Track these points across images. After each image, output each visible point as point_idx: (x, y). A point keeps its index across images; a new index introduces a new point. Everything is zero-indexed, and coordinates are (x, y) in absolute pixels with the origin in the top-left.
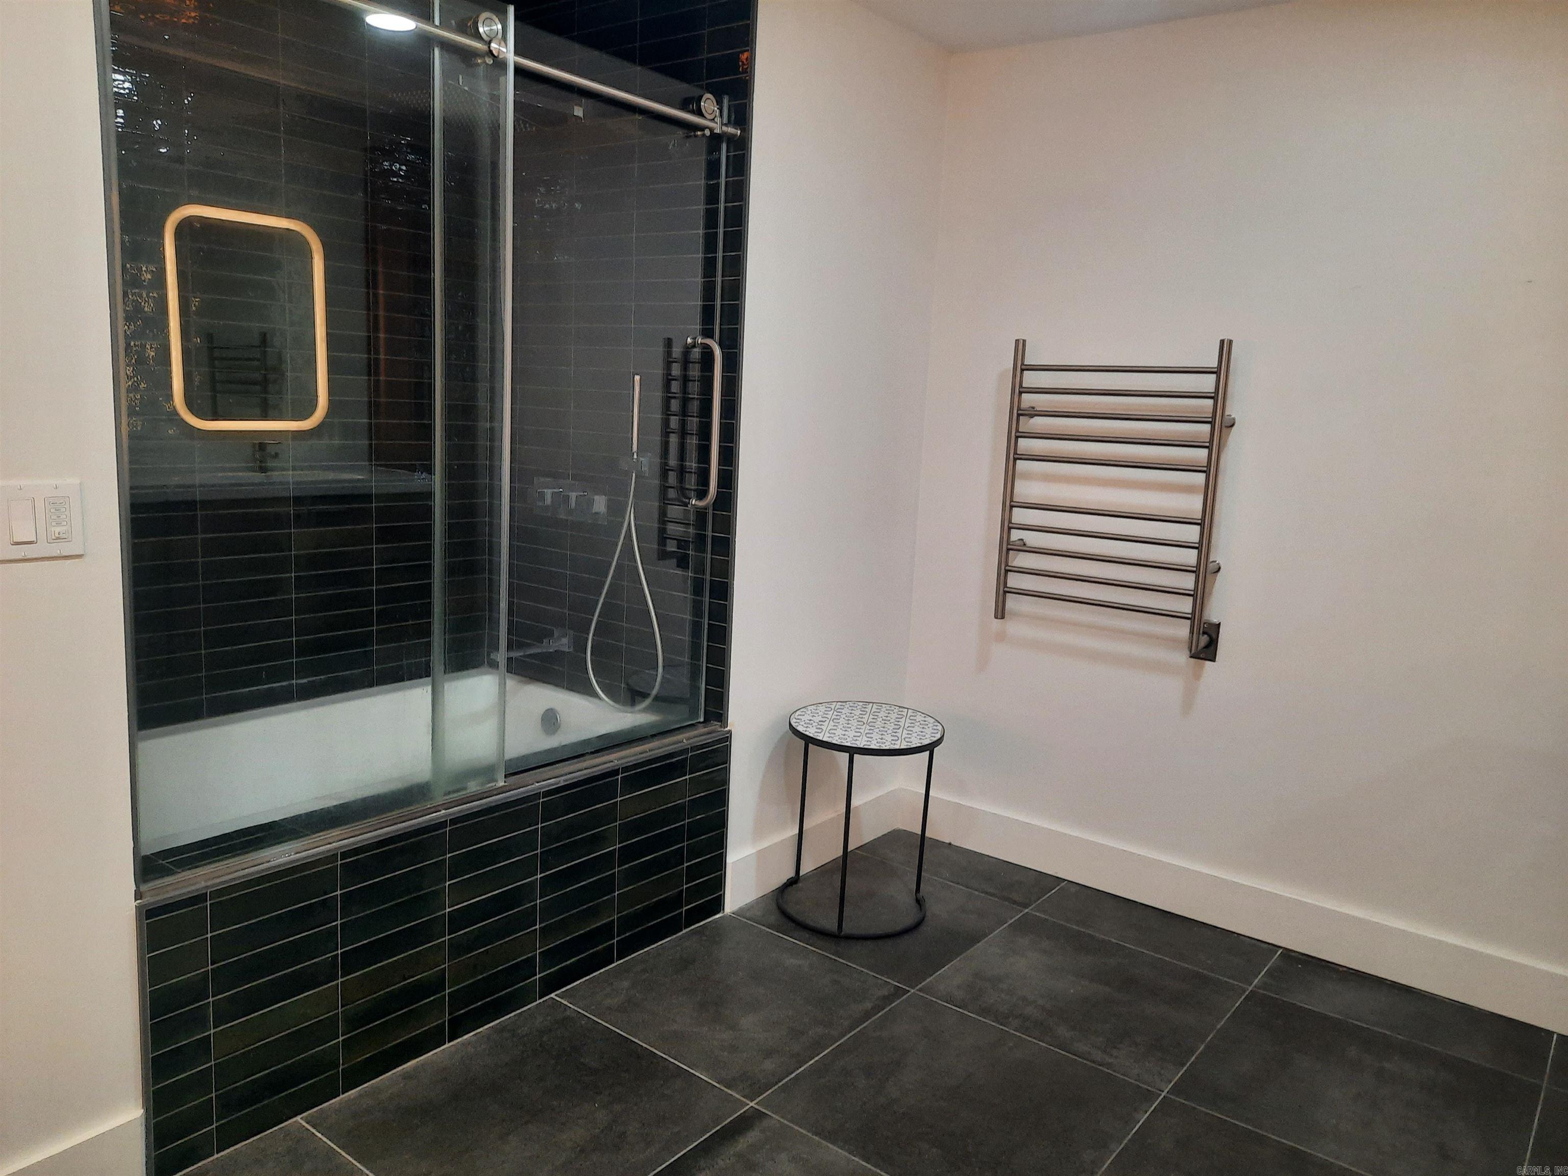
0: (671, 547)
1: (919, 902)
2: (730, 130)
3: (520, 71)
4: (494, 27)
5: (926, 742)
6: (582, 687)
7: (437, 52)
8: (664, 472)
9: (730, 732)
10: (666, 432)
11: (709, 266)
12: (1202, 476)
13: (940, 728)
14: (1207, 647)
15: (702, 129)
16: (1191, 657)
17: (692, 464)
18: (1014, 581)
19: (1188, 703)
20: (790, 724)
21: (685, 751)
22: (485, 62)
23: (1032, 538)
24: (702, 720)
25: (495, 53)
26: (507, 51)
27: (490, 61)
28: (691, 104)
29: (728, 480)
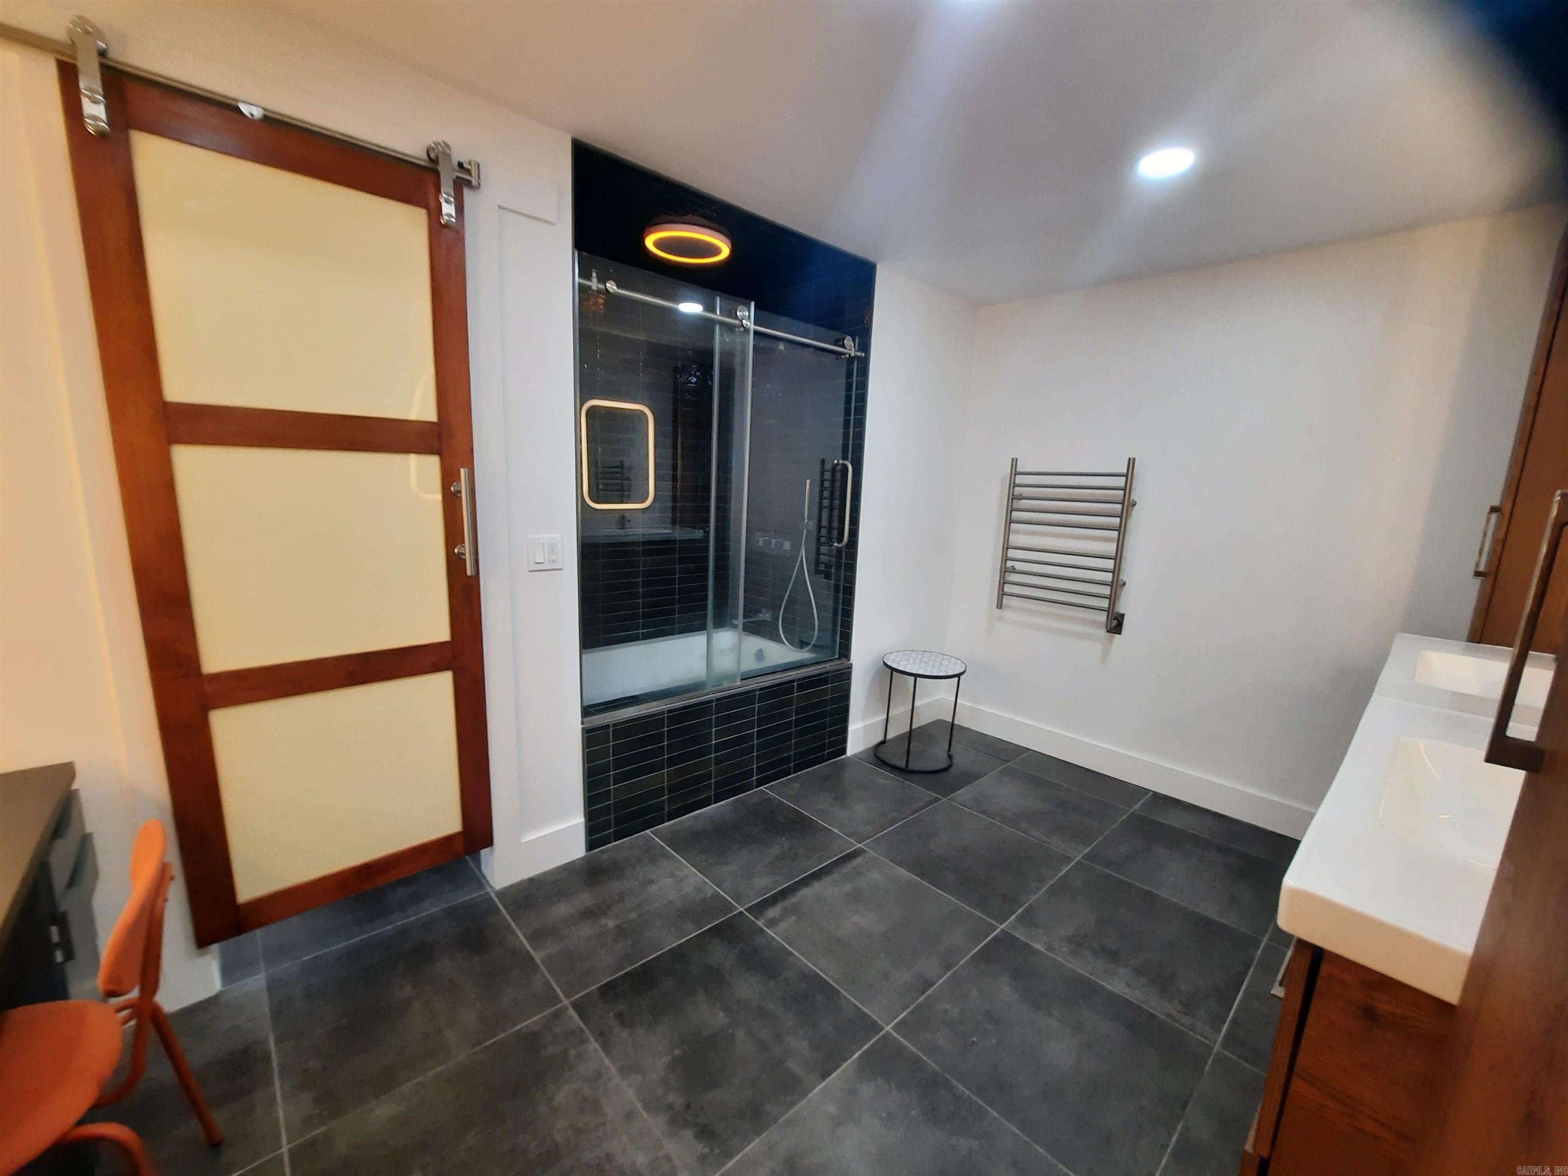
0: (822, 567)
1: (950, 757)
2: (859, 354)
3: (756, 333)
4: (745, 313)
5: (956, 672)
6: (776, 638)
7: (717, 327)
8: (819, 528)
9: (851, 664)
10: (821, 508)
11: (847, 423)
12: (1117, 533)
13: (964, 666)
14: (1116, 627)
15: (844, 354)
16: (1108, 632)
17: (835, 524)
18: (1007, 589)
19: (1104, 659)
20: (884, 662)
21: (827, 673)
22: (739, 330)
23: (1019, 566)
24: (837, 657)
25: (744, 325)
26: (750, 324)
27: (742, 329)
28: (839, 342)
29: (854, 533)
